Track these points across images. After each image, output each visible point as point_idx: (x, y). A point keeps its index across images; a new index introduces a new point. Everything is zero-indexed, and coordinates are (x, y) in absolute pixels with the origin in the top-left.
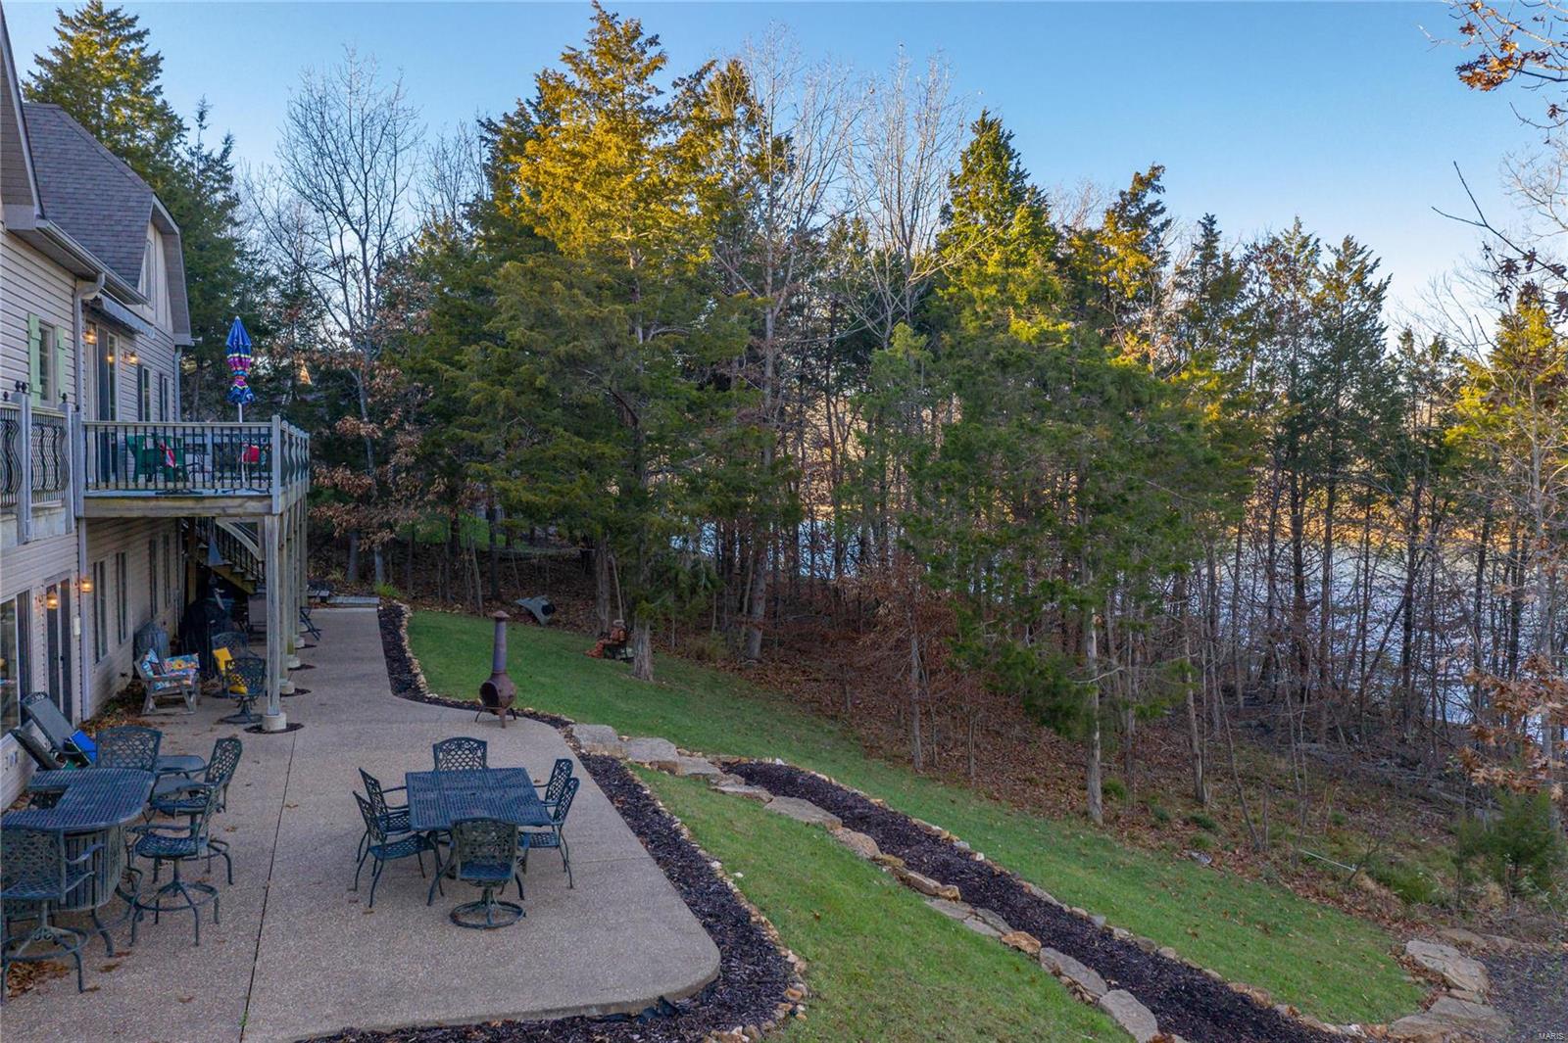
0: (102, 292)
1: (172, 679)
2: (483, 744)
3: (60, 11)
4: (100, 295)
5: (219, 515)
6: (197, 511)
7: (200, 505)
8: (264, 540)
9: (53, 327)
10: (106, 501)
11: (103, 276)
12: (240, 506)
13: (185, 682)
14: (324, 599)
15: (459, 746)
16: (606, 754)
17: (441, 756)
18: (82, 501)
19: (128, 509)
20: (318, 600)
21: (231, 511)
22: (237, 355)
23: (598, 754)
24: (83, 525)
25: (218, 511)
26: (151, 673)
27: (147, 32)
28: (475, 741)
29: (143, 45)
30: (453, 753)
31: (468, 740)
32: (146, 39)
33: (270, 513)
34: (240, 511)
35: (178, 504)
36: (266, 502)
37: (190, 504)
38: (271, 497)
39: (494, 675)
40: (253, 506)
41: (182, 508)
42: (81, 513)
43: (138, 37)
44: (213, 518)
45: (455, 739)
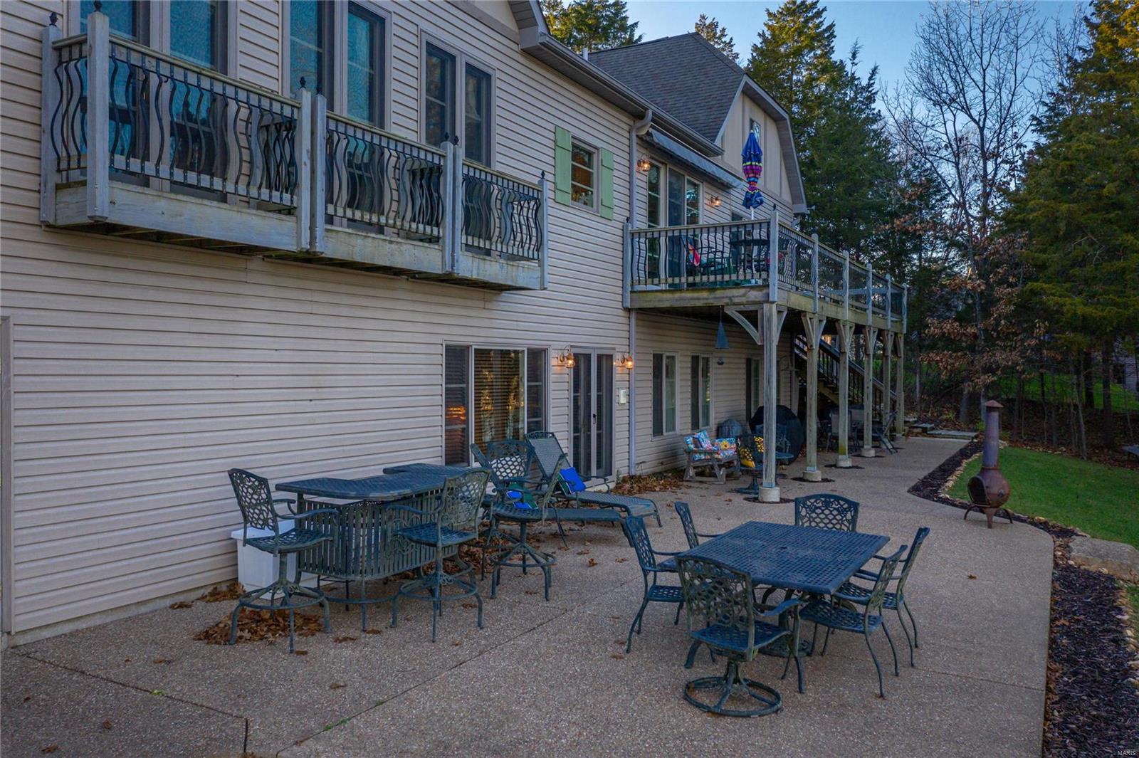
0: (651, 126)
1: (705, 452)
2: (854, 506)
3: (768, 10)
4: (651, 130)
5: (727, 305)
6: (710, 301)
7: (712, 296)
8: (762, 327)
9: (597, 149)
10: (644, 294)
11: (650, 112)
12: (744, 295)
13: (716, 456)
14: (925, 430)
15: (827, 505)
16: (1105, 571)
17: (803, 513)
18: (628, 295)
19: (660, 301)
20: (919, 430)
21: (736, 300)
22: (749, 163)
23: (1093, 568)
24: (633, 315)
25: (727, 301)
26: (692, 446)
27: (824, 9)
28: (847, 501)
29: (822, 19)
30: (818, 511)
31: (838, 499)
32: (824, 15)
33: (767, 301)
34: (744, 300)
35: (696, 295)
36: (764, 291)
37: (705, 294)
38: (768, 286)
39: (984, 470)
40: (755, 295)
41: (698, 299)
42: (628, 305)
43: (819, 14)
44: (723, 306)
45: (822, 496)
